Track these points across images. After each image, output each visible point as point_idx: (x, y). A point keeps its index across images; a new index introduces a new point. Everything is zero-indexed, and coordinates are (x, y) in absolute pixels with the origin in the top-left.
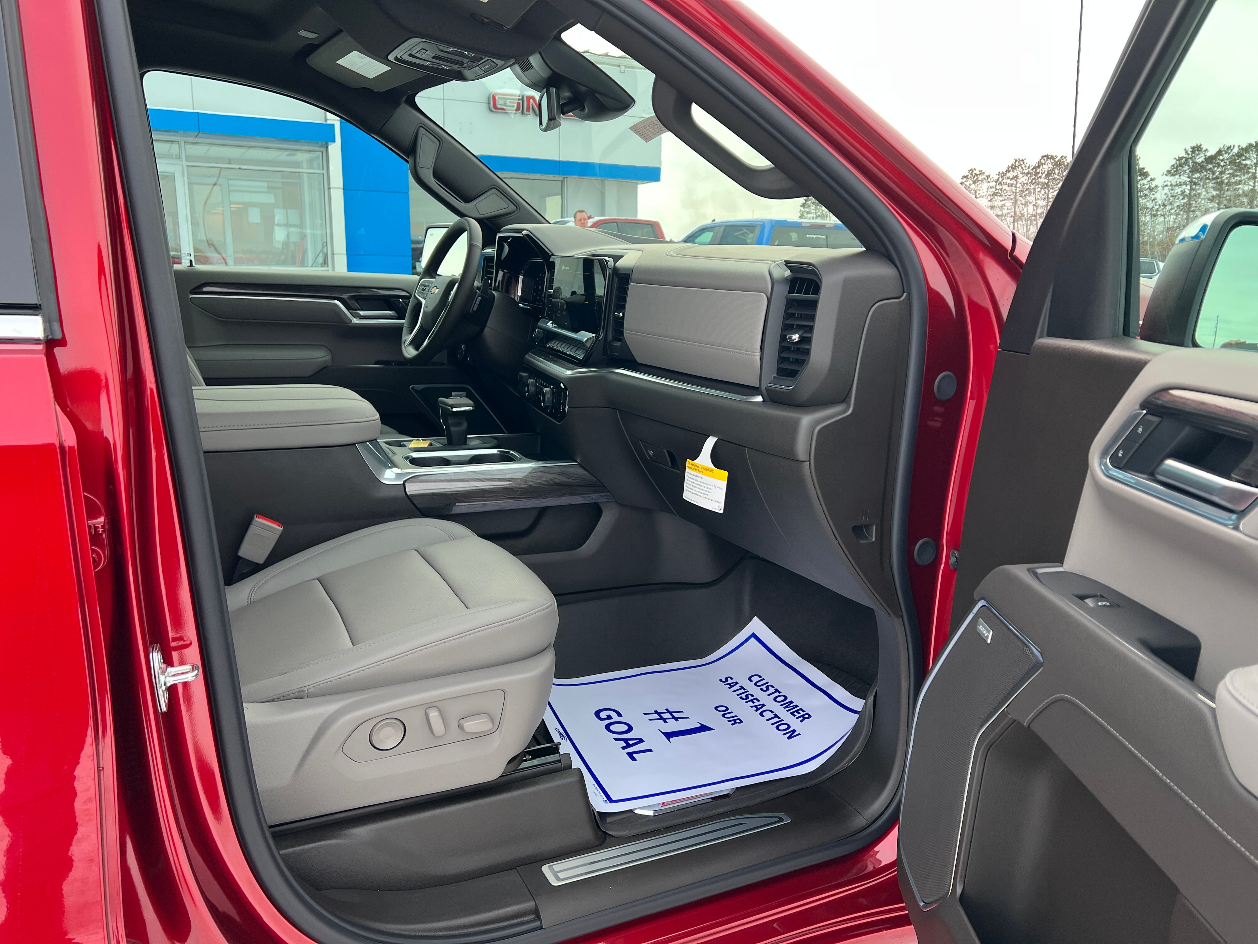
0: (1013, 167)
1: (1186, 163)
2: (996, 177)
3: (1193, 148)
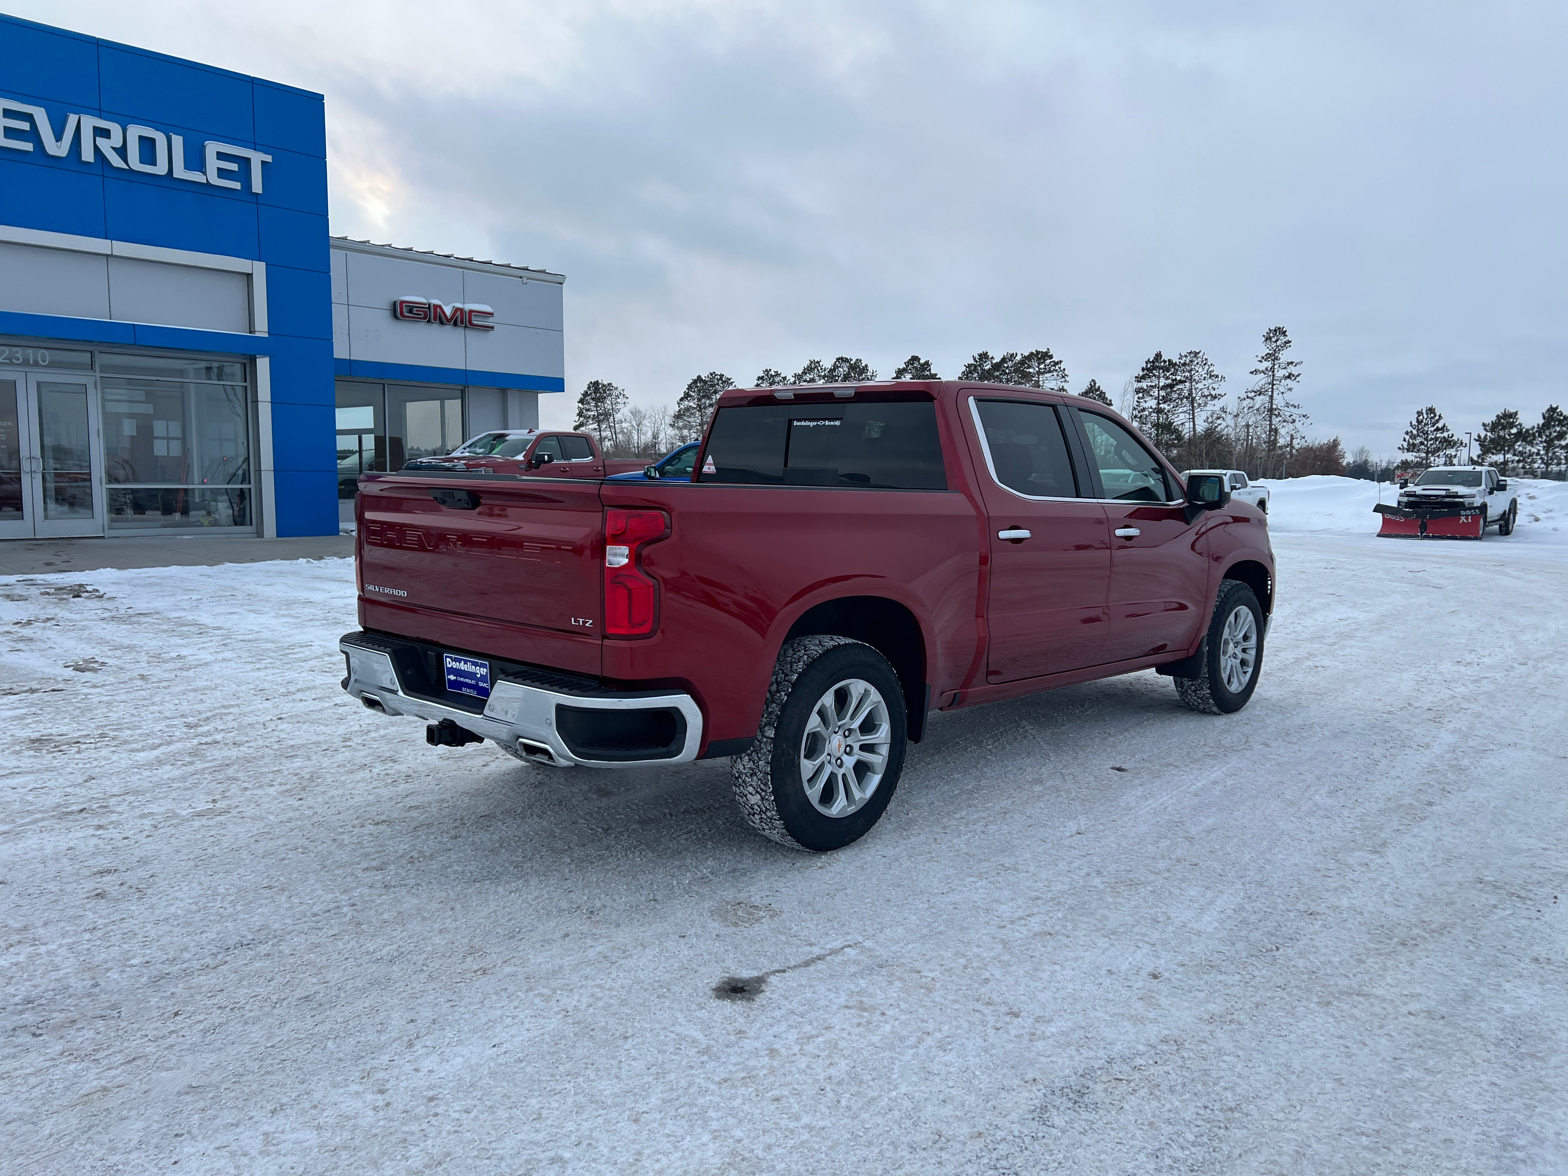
0: (809, 369)
1: (975, 370)
2: (792, 380)
3: (980, 355)
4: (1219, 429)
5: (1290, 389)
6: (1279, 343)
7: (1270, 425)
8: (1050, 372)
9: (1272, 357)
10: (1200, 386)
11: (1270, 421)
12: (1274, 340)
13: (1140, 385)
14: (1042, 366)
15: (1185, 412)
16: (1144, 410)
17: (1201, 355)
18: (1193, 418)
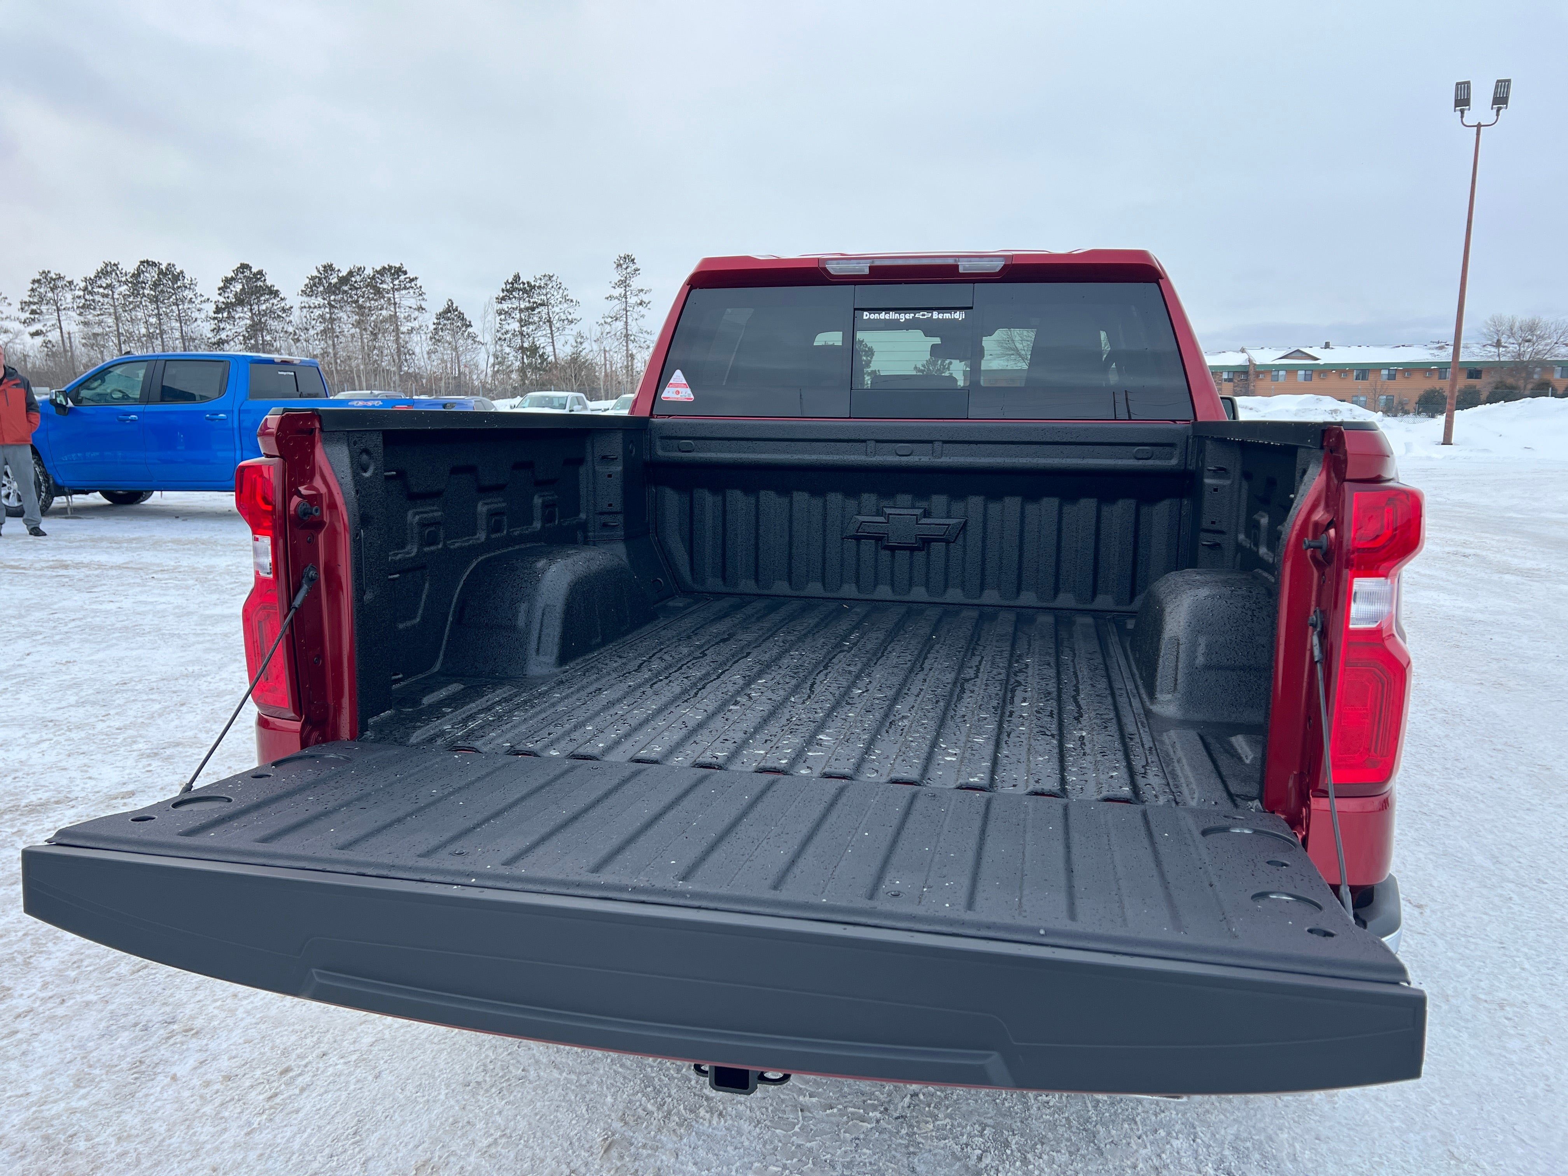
1: (320, 283)
2: (82, 285)
3: (325, 267)
4: (583, 354)
5: (643, 316)
6: (629, 270)
7: (627, 350)
8: (405, 288)
9: (624, 283)
10: (557, 309)
11: (627, 346)
12: (624, 266)
13: (500, 306)
14: (396, 282)
15: (545, 335)
16: (507, 332)
17: (554, 278)
18: (553, 342)
